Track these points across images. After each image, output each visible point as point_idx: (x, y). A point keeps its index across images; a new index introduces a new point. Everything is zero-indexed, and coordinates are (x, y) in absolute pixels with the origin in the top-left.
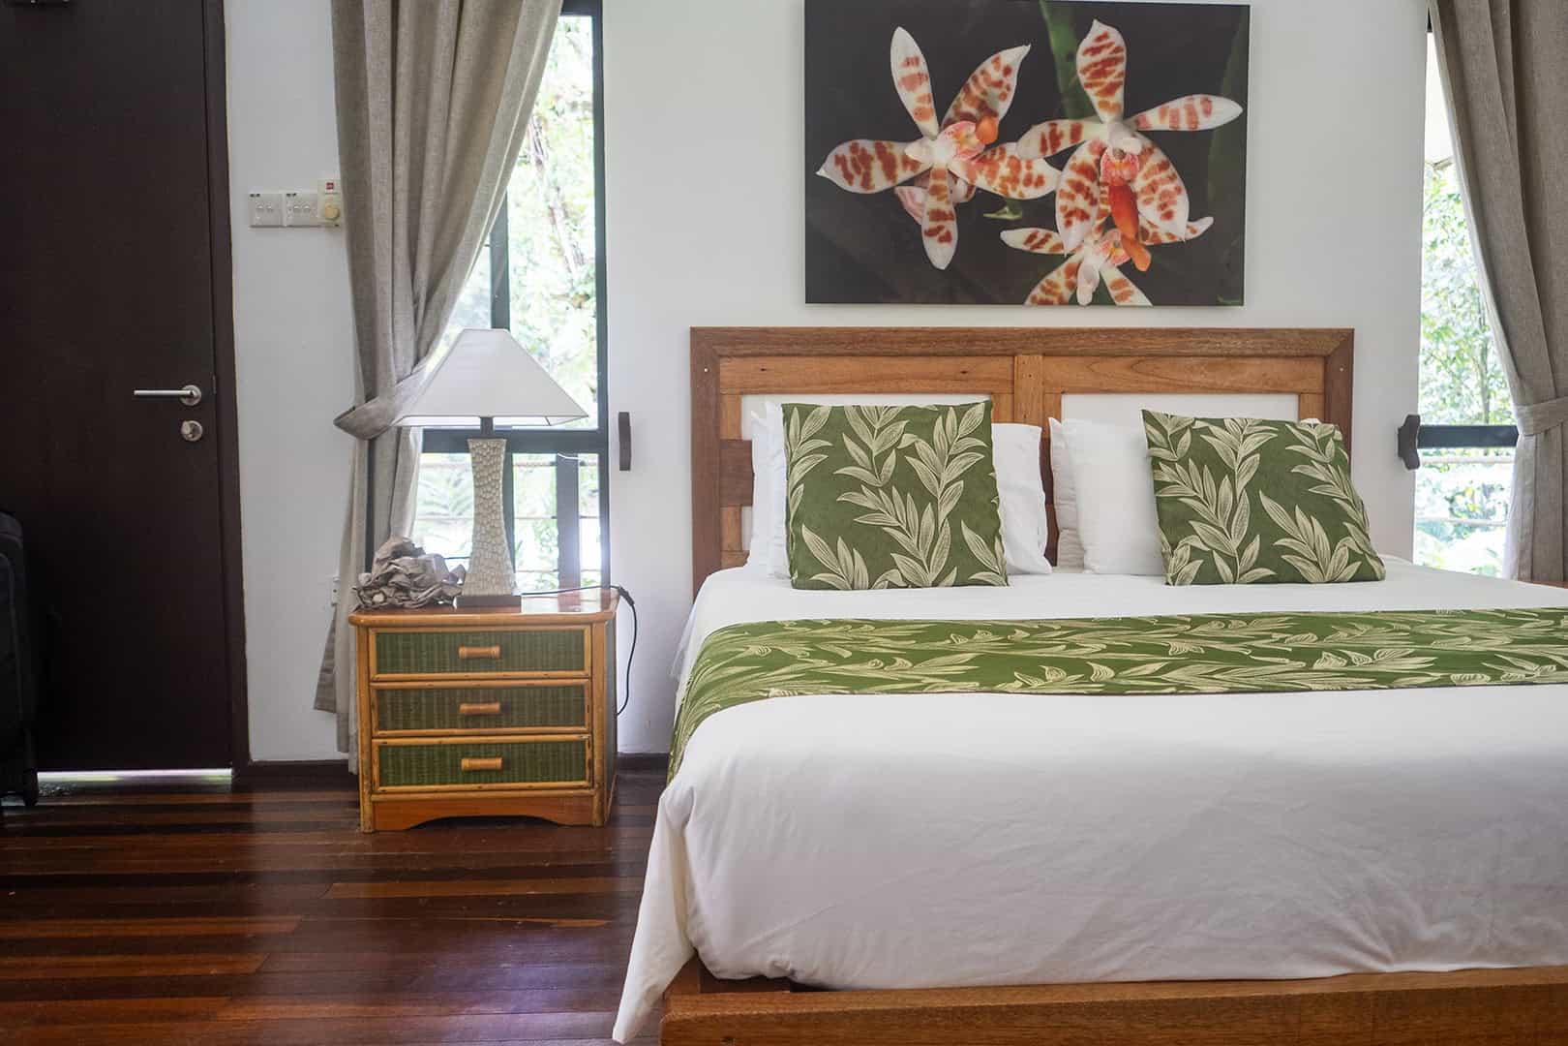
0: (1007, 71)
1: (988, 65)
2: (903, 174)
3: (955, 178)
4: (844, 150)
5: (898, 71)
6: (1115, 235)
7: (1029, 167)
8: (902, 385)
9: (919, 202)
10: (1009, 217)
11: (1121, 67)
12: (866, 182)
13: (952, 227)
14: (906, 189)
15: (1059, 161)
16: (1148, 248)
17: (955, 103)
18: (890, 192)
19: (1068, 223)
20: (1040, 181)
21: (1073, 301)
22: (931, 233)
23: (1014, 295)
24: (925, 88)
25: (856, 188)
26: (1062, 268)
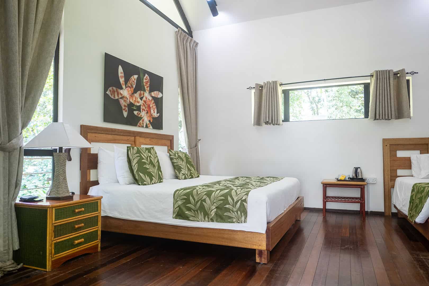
0: (135, 79)
1: (132, 77)
2: (120, 96)
3: (127, 99)
4: (111, 88)
5: (120, 75)
6: (148, 114)
7: (138, 99)
8: (119, 142)
9: (122, 102)
10: (135, 108)
11: (149, 83)
12: (114, 97)
13: (127, 109)
14: (120, 99)
15: (141, 99)
16: (152, 118)
17: (128, 83)
18: (118, 99)
19: (142, 111)
20: (139, 103)
21: (143, 127)
22: (124, 109)
23: (135, 124)
24: (123, 79)
25: (113, 97)
26: (142, 120)
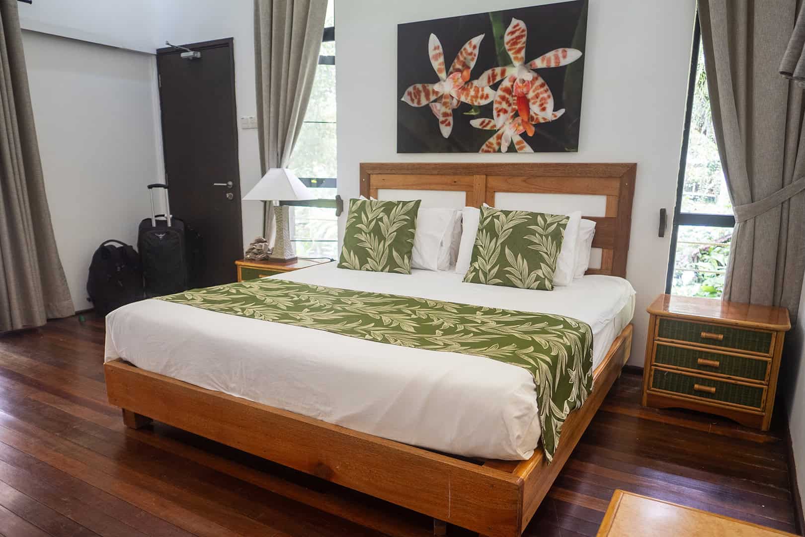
0: (475, 47)
1: (467, 46)
2: (433, 98)
3: (453, 97)
4: (411, 89)
5: (432, 53)
6: (519, 120)
7: (483, 90)
8: (432, 187)
9: (439, 109)
10: (474, 114)
11: (524, 39)
12: (419, 102)
13: (451, 119)
14: (433, 104)
15: (495, 87)
16: (534, 125)
17: (453, 64)
18: (427, 106)
19: (498, 115)
20: (487, 97)
21: (499, 151)
22: (443, 122)
23: (475, 149)
24: (441, 59)
25: (415, 105)
26: (495, 136)
